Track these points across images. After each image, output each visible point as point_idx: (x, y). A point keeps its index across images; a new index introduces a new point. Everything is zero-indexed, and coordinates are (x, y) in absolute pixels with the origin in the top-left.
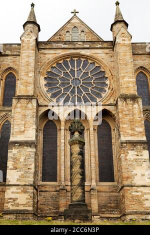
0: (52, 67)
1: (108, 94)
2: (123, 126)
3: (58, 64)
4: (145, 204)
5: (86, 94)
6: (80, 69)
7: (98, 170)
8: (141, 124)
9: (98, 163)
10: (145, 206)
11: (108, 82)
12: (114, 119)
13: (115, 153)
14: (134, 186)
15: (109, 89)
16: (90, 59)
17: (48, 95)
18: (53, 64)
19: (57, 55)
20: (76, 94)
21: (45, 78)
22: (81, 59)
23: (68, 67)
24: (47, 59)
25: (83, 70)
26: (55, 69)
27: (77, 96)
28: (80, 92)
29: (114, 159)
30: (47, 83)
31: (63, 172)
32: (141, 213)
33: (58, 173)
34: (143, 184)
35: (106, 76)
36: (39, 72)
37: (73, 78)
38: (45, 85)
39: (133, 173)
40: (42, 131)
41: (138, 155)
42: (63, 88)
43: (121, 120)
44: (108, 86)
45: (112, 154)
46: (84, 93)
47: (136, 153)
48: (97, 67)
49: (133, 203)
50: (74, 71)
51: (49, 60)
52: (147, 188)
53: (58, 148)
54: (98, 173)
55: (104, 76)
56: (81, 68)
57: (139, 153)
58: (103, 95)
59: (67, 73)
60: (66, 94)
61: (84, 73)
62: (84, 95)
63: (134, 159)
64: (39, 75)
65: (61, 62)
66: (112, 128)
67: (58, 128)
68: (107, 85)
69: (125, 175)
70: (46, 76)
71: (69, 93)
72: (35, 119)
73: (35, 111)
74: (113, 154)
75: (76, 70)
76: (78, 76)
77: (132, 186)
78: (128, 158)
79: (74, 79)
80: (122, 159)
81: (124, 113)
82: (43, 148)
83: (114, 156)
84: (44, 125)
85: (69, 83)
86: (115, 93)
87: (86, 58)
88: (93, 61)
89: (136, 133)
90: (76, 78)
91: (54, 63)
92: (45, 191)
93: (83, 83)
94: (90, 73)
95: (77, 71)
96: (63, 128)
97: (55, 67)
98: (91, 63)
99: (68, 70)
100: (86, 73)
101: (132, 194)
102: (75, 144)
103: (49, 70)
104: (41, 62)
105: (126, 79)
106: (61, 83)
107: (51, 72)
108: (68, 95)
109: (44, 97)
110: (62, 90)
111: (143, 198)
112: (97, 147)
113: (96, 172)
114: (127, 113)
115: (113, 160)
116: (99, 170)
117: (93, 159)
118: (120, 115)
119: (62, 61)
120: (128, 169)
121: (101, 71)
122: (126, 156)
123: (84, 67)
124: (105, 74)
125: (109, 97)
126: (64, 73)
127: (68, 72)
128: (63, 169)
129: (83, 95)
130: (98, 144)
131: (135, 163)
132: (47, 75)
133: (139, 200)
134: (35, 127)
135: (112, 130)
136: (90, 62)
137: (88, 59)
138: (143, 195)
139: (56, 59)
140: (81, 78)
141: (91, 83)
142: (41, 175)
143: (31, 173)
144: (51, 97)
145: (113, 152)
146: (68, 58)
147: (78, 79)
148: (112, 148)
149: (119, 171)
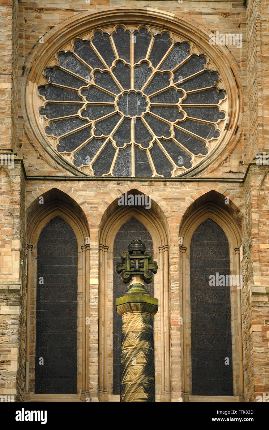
0: (62, 54)
1: (225, 143)
2: (263, 246)
3: (78, 42)
5: (162, 140)
6: (145, 63)
7: (189, 362)
9: (189, 341)
11: (224, 106)
12: (239, 221)
13: (236, 315)
15: (228, 127)
16: (175, 32)
17: (51, 142)
18: (64, 44)
19: (77, 16)
20: (133, 141)
21: (42, 89)
22: (149, 29)
23: (109, 55)
24: (46, 26)
25: (155, 65)
26: (69, 59)
27: (136, 147)
28: (142, 135)
29: (233, 332)
30: (48, 104)
31: (93, 370)
33: (80, 369)
35: (221, 86)
36: (24, 68)
37: (123, 90)
38: (42, 111)
40: (35, 251)
42: (93, 122)
43: (255, 230)
44: (227, 118)
45: (229, 319)
46: (155, 137)
48: (194, 56)
50: (128, 67)
51: (53, 32)
53: (80, 300)
54: (189, 371)
55: (215, 88)
56: (147, 58)
58: (211, 145)
59: (107, 73)
60: (103, 139)
61: (157, 74)
62: (155, 143)
64: (24, 79)
65: (87, 37)
66: (232, 245)
67: (80, 243)
68: (222, 114)
70: (43, 82)
71: (110, 136)
72: (17, 221)
73: (17, 197)
74: (233, 318)
75: (132, 65)
76: (138, 85)
79: (125, 94)
80: (255, 339)
82: (38, 299)
83: (233, 324)
84: (39, 232)
85: (113, 107)
86: (243, 142)
87: (163, 27)
88: (184, 36)
90: (132, 92)
91: (68, 42)
93: (152, 108)
94: (173, 76)
95: (136, 67)
96: (94, 244)
97: (70, 53)
98: (177, 44)
99: (110, 64)
100: (163, 77)
102: (132, 310)
103: (53, 64)
104: (28, 37)
106: (88, 106)
107: (58, 68)
108: (110, 142)
109: (40, 149)
110: (90, 127)
112: (188, 297)
113: (183, 369)
115: (230, 336)
116: (193, 361)
117: (176, 333)
118: (255, 216)
119: (92, 34)
121: (206, 71)
123: (156, 56)
124: (218, 81)
125: (227, 154)
126: (96, 72)
127: (110, 69)
128: (96, 360)
129: (151, 144)
130: (192, 290)
132: (46, 78)
134: (17, 243)
135: (232, 251)
136: (175, 39)
137: (168, 29)
139: (72, 27)
140: (147, 91)
141: (177, 107)
142: (33, 376)
143: (8, 374)
144: (60, 148)
145: (232, 312)
146: (110, 25)
147: (139, 94)
148: (229, 302)
149: (245, 368)
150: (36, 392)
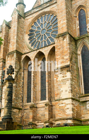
2: (57, 57)
3: (35, 23)
4: (67, 112)
5: (49, 37)
8: (67, 53)
10: (67, 113)
14: (61, 100)
18: (32, 24)
19: (33, 18)
20: (43, 40)
21: (29, 35)
24: (28, 22)
30: (29, 37)
32: (64, 119)
34: (66, 98)
38: (29, 39)
39: (60, 90)
41: (63, 77)
42: (37, 38)
46: (47, 37)
47: (63, 76)
49: (60, 112)
52: (68, 100)
56: (46, 21)
57: (65, 75)
61: (48, 23)
63: (62, 80)
64: (25, 34)
65: (36, 21)
69: (56, 93)
75: (43, 23)
76: (42, 28)
77: (59, 100)
78: (58, 80)
81: (58, 47)
84: (28, 66)
85: (40, 34)
89: (64, 60)
92: (27, 109)
93: (47, 31)
97: (33, 26)
101: (60, 105)
104: (26, 26)
105: (62, 22)
106: (36, 35)
107: (31, 29)
108: (39, 41)
109: (27, 48)
110: (36, 40)
111: (66, 108)
114: (60, 47)
120: (58, 88)
122: (57, 79)
126: (37, 27)
129: (47, 39)
131: (62, 83)
132: (29, 32)
133: (63, 110)
138: (65, 106)
139: (33, 20)
141: (51, 29)
142: (26, 99)
144: (31, 46)
146: (39, 17)
147: (45, 29)
150: (27, 103)
